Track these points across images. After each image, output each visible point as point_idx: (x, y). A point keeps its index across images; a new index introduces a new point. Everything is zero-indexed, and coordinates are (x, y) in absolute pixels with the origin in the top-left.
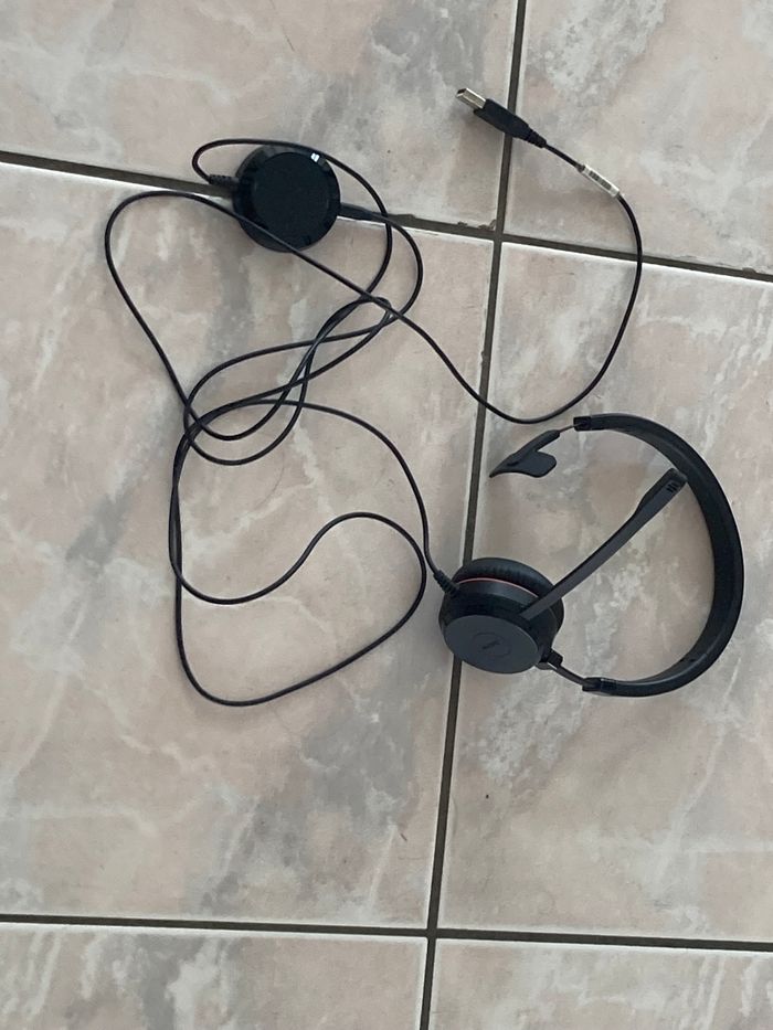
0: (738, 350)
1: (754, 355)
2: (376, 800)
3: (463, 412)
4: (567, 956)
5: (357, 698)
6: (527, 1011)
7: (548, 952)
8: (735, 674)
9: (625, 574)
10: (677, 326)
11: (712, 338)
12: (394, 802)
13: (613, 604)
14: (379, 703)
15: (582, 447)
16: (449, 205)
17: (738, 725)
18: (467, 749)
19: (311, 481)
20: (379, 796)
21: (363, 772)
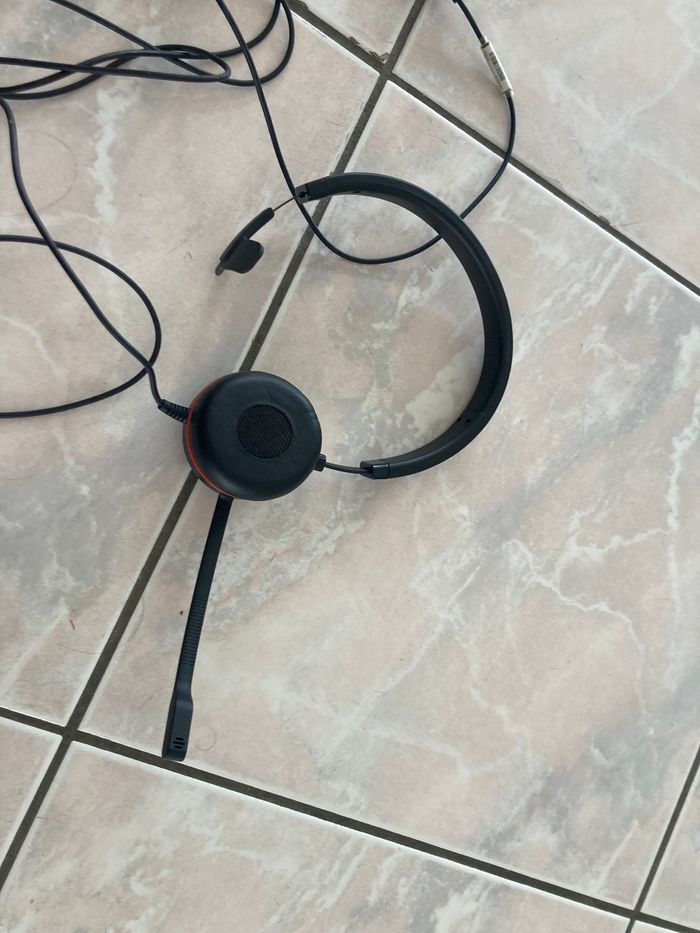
0: (572, 285)
1: (584, 297)
2: (54, 575)
3: (290, 222)
4: (211, 797)
5: (71, 461)
6: (147, 843)
7: (192, 788)
8: (470, 579)
10: (525, 239)
11: (552, 264)
12: (74, 584)
14: (95, 477)
15: (399, 309)
16: (347, 15)
17: (456, 628)
18: (176, 558)
19: (99, 215)
20: (59, 572)
21: (50, 541)
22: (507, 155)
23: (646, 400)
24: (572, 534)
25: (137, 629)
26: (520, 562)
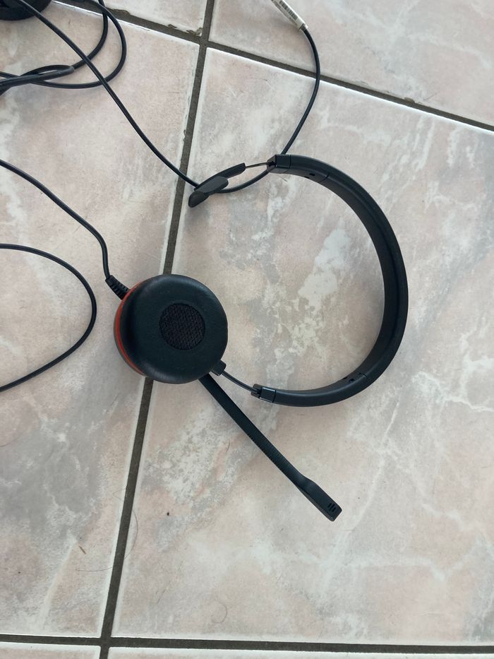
0: (400, 158)
1: (414, 163)
2: (55, 514)
3: (164, 178)
5: (45, 419)
8: (394, 416)
9: (303, 326)
10: (352, 134)
11: (379, 146)
12: (75, 516)
13: (291, 350)
14: (67, 424)
15: (269, 218)
16: (161, 9)
17: (396, 458)
18: (151, 470)
19: (14, 218)
20: (59, 510)
21: (46, 487)
22: (317, 75)
23: (488, 228)
24: (464, 354)
25: (136, 538)
26: (430, 389)
